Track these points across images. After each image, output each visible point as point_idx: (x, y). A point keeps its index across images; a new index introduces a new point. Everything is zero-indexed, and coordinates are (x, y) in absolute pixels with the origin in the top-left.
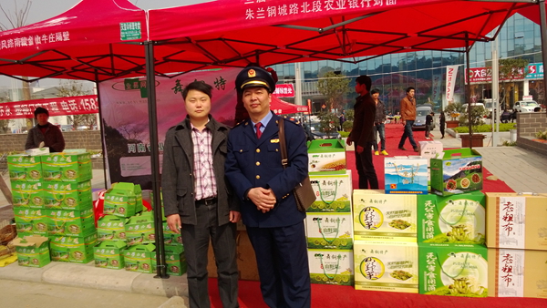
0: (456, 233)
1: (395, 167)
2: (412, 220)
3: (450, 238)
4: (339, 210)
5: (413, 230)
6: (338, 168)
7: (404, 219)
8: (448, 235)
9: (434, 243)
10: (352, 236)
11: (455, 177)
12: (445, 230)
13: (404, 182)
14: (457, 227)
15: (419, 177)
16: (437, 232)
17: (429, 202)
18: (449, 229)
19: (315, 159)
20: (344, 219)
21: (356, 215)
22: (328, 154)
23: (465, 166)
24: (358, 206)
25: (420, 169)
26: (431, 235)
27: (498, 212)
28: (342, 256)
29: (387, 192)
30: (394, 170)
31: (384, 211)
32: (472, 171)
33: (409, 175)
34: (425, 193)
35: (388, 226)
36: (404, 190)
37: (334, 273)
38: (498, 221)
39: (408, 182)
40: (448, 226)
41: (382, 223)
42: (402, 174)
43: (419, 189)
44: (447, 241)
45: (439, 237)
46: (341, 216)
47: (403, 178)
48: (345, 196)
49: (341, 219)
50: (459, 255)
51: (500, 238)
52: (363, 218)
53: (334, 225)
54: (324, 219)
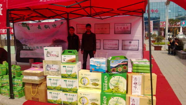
0: (116, 89)
1: (94, 62)
2: (100, 83)
3: (113, 91)
4: (73, 78)
5: (100, 87)
6: (73, 61)
7: (97, 82)
8: (113, 89)
9: (107, 92)
10: (78, 88)
11: (116, 67)
12: (111, 87)
13: (97, 68)
14: (116, 87)
15: (102, 66)
16: (109, 88)
17: (106, 77)
18: (113, 87)
19: (65, 58)
20: (75, 81)
21: (80, 80)
22: (69, 56)
23: (120, 63)
24: (80, 76)
25: (103, 63)
26: (106, 89)
27: (132, 81)
28: (74, 95)
29: (91, 71)
30: (93, 63)
31: (90, 79)
32: (123, 65)
33: (99, 65)
34: (104, 73)
35: (91, 85)
36: (97, 71)
37: (71, 101)
38: (132, 85)
39: (98, 68)
40: (112, 86)
41: (89, 84)
42: (96, 65)
43: (102, 71)
44: (112, 92)
45: (109, 90)
46: (74, 80)
47: (96, 66)
48: (75, 72)
49: (74, 81)
50: (115, 98)
51: (132, 91)
52: (82, 81)
53: (71, 83)
54: (68, 81)
